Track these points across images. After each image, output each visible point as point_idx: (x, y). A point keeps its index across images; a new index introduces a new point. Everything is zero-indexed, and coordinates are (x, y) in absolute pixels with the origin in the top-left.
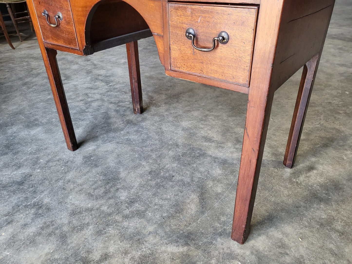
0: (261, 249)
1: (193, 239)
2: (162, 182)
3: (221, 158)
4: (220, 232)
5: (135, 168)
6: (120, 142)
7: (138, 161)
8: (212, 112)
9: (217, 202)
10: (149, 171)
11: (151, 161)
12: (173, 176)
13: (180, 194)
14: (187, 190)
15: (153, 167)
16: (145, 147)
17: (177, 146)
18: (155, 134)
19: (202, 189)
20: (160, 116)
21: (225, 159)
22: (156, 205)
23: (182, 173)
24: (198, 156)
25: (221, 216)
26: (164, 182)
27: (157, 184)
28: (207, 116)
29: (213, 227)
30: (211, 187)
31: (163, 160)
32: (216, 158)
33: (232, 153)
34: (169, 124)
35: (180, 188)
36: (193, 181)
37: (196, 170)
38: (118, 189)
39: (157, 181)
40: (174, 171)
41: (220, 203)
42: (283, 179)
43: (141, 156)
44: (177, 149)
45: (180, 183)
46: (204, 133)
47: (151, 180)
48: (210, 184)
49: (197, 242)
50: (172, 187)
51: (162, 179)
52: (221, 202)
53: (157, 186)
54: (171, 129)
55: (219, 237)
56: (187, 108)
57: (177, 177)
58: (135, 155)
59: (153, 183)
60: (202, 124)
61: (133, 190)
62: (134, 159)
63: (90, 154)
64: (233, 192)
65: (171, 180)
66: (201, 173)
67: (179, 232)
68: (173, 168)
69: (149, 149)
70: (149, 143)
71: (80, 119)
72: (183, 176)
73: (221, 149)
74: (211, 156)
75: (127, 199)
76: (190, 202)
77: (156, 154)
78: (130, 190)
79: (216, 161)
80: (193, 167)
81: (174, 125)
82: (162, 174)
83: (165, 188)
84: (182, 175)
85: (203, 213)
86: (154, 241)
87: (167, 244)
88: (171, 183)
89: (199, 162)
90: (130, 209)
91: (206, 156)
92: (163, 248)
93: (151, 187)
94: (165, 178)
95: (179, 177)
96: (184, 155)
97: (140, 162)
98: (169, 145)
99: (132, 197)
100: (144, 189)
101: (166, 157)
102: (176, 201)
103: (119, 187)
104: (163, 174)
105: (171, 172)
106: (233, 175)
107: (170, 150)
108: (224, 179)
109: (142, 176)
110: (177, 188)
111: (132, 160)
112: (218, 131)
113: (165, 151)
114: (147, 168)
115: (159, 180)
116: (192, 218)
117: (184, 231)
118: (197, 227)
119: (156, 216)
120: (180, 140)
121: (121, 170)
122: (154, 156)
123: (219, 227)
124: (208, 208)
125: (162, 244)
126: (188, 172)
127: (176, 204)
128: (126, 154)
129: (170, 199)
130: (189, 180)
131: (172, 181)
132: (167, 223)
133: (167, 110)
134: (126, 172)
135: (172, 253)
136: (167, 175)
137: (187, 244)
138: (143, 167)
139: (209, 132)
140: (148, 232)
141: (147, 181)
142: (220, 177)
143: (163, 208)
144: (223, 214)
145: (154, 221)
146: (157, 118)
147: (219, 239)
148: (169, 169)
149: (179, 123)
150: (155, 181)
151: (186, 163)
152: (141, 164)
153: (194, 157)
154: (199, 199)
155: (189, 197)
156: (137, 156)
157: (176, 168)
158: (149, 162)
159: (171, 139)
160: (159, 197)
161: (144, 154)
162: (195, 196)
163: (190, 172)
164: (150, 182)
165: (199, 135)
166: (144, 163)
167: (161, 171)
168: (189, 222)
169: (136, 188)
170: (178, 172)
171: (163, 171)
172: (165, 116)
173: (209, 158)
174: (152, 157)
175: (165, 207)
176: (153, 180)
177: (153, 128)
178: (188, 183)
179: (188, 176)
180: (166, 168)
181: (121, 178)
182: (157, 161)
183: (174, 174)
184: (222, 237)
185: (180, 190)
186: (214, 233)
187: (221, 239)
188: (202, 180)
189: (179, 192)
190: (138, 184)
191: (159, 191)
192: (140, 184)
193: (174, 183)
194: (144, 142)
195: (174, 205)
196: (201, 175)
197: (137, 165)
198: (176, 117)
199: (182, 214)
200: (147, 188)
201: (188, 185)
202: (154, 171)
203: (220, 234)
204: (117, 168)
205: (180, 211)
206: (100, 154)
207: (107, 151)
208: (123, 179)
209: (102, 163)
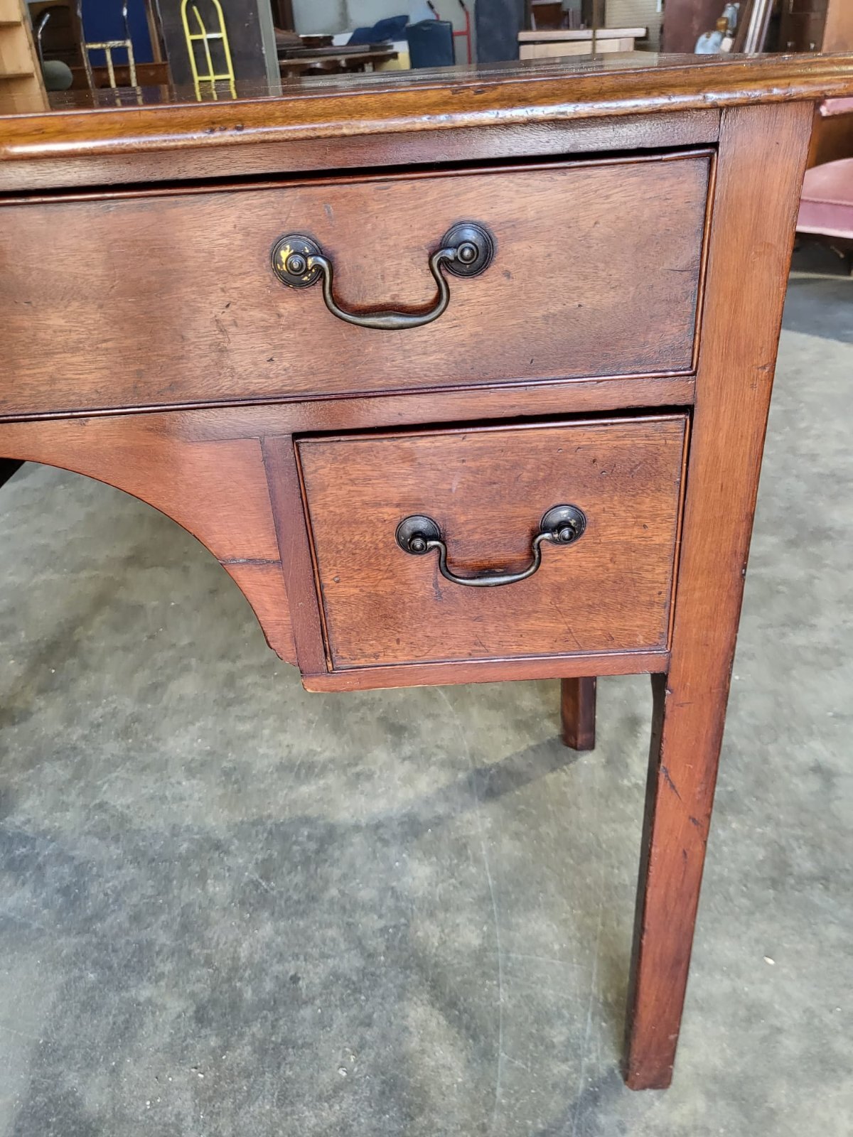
0: (718, 1062)
2: (273, 1027)
3: (391, 819)
4: (586, 1090)
5: (124, 1033)
7: (113, 999)
8: (239, 657)
9: (498, 986)
10: (190, 1013)
11: (167, 967)
12: (295, 979)
13: (369, 1035)
14: (381, 1004)
15: (198, 987)
16: (99, 916)
17: (218, 846)
18: (96, 841)
19: (421, 967)
20: (59, 754)
21: (405, 815)
23: (315, 946)
24: (318, 852)
25: (547, 1028)
26: (281, 1022)
27: (261, 1050)
28: (230, 680)
29: (555, 1086)
30: (443, 943)
31: (208, 934)
32: (378, 826)
33: (408, 781)
34: (120, 772)
35: (354, 1011)
36: (370, 956)
37: (348, 907)
39: (253, 1035)
40: (281, 958)
41: (508, 982)
42: (601, 795)
43: (110, 968)
44: (228, 861)
45: (337, 989)
46: (271, 752)
47: (226, 1047)
48: (428, 932)
50: (322, 1023)
51: (265, 1018)
52: (509, 977)
53: (267, 1059)
54: (144, 791)
55: (596, 1110)
56: (142, 678)
57: (313, 975)
58: (81, 978)
59: (243, 1054)
60: (240, 719)
62: (93, 997)
64: (514, 921)
65: (298, 1001)
66: (373, 908)
68: (268, 946)
69: (122, 917)
70: (101, 896)
72: (328, 957)
73: (367, 786)
74: (357, 828)
76: (422, 1040)
77: (166, 926)
79: (386, 837)
80: (332, 902)
81: (144, 769)
82: (248, 994)
83: (303, 1046)
84: (324, 956)
85: (487, 1055)
88: (306, 1012)
89: (336, 873)
91: (343, 836)
93: (249, 1076)
94: (273, 1004)
95: (319, 970)
96: (267, 869)
97: (124, 994)
98: (185, 860)
100: (228, 1103)
101: (213, 914)
102: (377, 1069)
104: (250, 992)
105: (276, 968)
106: (467, 858)
107: (202, 878)
108: (455, 887)
109: (177, 1054)
110: (340, 1018)
111: (85, 1006)
112: (310, 722)
113: (188, 894)
114: (175, 1004)
115: (256, 1028)
116: (474, 1101)
118: (511, 1123)
120: (210, 821)
121: (72, 1080)
122: (164, 939)
123: (569, 1074)
124: (491, 1027)
126: (331, 933)
127: (383, 1082)
129: (351, 1081)
130: (358, 962)
131: (305, 1003)
133: (71, 719)
134: (100, 1078)
136: (269, 985)
138: (153, 1013)
139: (286, 738)
141: (215, 1059)
142: (439, 889)
143: (355, 1128)
144: (545, 1018)
146: (54, 771)
147: (602, 1119)
148: (257, 958)
149: (156, 750)
150: (246, 1039)
151: (299, 902)
152: (139, 1004)
153: (306, 862)
154: (441, 1009)
155: (406, 1029)
156: (92, 976)
157: (279, 939)
158: (162, 975)
159: (175, 831)
160: (307, 1098)
161: (114, 951)
162: (420, 1010)
163: (339, 927)
164: (228, 1058)
165: (259, 766)
166: (145, 992)
167: (238, 984)
168: (475, 1125)
169: (196, 1121)
170: (297, 950)
171: (241, 979)
172: (82, 745)
173: (357, 839)
174: (157, 948)
175: (360, 1124)
176: (233, 1039)
177: (68, 820)
178: (363, 973)
179: (343, 946)
180: (243, 960)
181: (101, 1120)
182: (189, 953)
183: (291, 968)
184: (602, 1103)
185: (355, 1018)
186: (574, 1107)
187: (606, 1113)
188: (395, 934)
189: (361, 1029)
190: (188, 1095)
191: (289, 1073)
192: (197, 1093)
193: (318, 1002)
194: (77, 897)
195: (383, 1093)
196: (380, 916)
197: (122, 1018)
198: (125, 733)
199: (432, 1110)
200: (239, 1090)
201: (367, 983)
202: (209, 1001)
203: (593, 1098)
204: (47, 1082)
205: (419, 1100)
208: (109, 1117)
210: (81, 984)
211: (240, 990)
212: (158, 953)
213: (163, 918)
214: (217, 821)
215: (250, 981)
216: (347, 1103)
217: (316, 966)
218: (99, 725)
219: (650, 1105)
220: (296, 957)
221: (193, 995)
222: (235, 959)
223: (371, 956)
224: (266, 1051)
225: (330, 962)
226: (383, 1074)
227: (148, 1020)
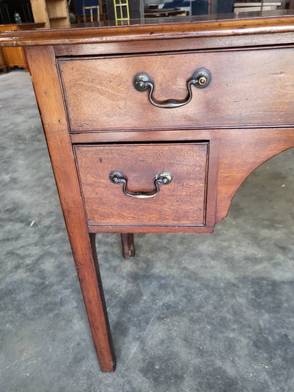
6: (162, 316)
7: (220, 336)
10: (252, 343)
12: (286, 335)
15: (250, 335)
17: (234, 285)
18: (188, 280)
20: (161, 249)
23: (288, 324)
26: (288, 351)
40: (277, 328)
47: (271, 358)
51: (281, 348)
60: (222, 241)
63: (144, 360)
69: (211, 307)
71: (55, 304)
73: (279, 267)
74: (284, 283)
77: (228, 312)
82: (270, 339)
91: (279, 285)
96: (257, 295)
97: (224, 335)
107: (233, 296)
111: (211, 337)
113: (231, 301)
115: (279, 352)
121: (219, 363)
122: (229, 316)
128: (193, 332)
134: (229, 363)
136: (277, 336)
139: (242, 249)
141: (269, 362)
146: (162, 255)
148: (267, 326)
149: (196, 249)
150: (278, 356)
151: (273, 308)
152: (231, 339)
153: (269, 293)
156: (209, 327)
157: (273, 321)
158: (234, 330)
159: (216, 279)
161: (213, 319)
164: (274, 361)
165: (236, 258)
166: (232, 335)
169: (273, 383)
170: (281, 325)
172: (167, 246)
173: (286, 286)
174: (228, 320)
176: (273, 355)
177: (175, 272)
180: (263, 327)
181: (236, 378)
183: (283, 331)
190: (265, 373)
192: (268, 373)
194: (190, 299)
197: (227, 343)
198: (181, 242)
204: (210, 363)
206: (160, 352)
207: (162, 342)
208: (239, 378)
209: (180, 365)
210: (206, 329)
211: (267, 337)
212: (230, 321)
213: (225, 309)
214: (230, 276)
215: (269, 335)
217: (291, 331)
218: (171, 240)
221: (249, 337)
227: (236, 344)
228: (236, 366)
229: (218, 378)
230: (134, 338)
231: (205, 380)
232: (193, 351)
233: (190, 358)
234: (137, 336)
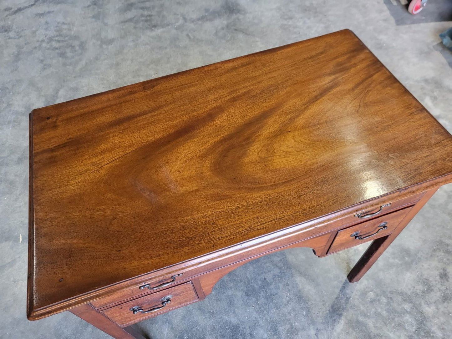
1: (339, 308)
2: (266, 292)
4: (342, 286)
5: (231, 303)
7: (223, 296)
10: (244, 294)
11: (231, 285)
12: (265, 279)
13: (290, 287)
14: (289, 279)
15: (242, 288)
19: (294, 267)
22: (290, 313)
23: (266, 269)
25: (328, 274)
26: (267, 290)
29: (335, 287)
30: (296, 260)
35: (283, 283)
38: (251, 335)
39: (262, 295)
40: (259, 275)
43: (217, 289)
45: (277, 279)
47: (258, 300)
48: (292, 258)
49: (341, 307)
50: (277, 288)
51: (263, 290)
53: (269, 300)
55: (346, 290)
57: (269, 277)
59: (262, 300)
61: (261, 322)
62: (217, 297)
63: (175, 336)
65: (268, 284)
67: (327, 313)
68: (254, 272)
72: (270, 271)
75: (269, 333)
76: (302, 285)
78: (259, 325)
82: (256, 286)
83: (275, 294)
85: (318, 284)
86: (326, 337)
87: (333, 329)
88: (272, 286)
90: (282, 336)
92: (335, 334)
93: (267, 305)
94: (263, 286)
95: (270, 275)
97: (224, 294)
99: (269, 328)
100: (265, 312)
102: (295, 295)
103: (248, 332)
105: (259, 278)
110: (281, 285)
111: (217, 300)
114: (239, 294)
115: (262, 293)
116: (319, 296)
117: (328, 309)
118: (329, 298)
119: (302, 320)
121: (225, 318)
123: (337, 283)
124: (316, 278)
125: (331, 332)
126: (268, 265)
127: (298, 297)
129: (290, 299)
130: (278, 271)
131: (271, 284)
132: (313, 317)
134: (232, 315)
135: (342, 330)
136: (260, 282)
137: (340, 315)
140: (315, 336)
141: (257, 303)
143: (296, 309)
144: (327, 272)
145: (307, 325)
147: (347, 291)
148: (253, 276)
150: (261, 297)
152: (230, 296)
154: (303, 277)
155: (297, 284)
157: (256, 270)
158: (231, 287)
160: (283, 306)
162: (298, 278)
163: (269, 262)
164: (259, 302)
166: (230, 293)
167: (252, 284)
168: (322, 300)
169: (260, 318)
170: (262, 271)
171: (252, 283)
174: (226, 281)
175: (297, 308)
176: (258, 297)
178: (280, 273)
179: (272, 267)
180: (250, 278)
181: (238, 324)
182: (235, 280)
183: (262, 276)
184: (346, 288)
185: (284, 284)
186: (341, 291)
187: (348, 290)
188: (284, 260)
189: (287, 287)
190: (255, 313)
191: (275, 302)
192: (257, 312)
193: (273, 283)
195: (299, 300)
196: (278, 257)
197: (228, 300)
199: (311, 300)
200: (266, 308)
201: (283, 275)
202: (247, 290)
203: (344, 287)
204: (220, 320)
205: (307, 299)
206: (185, 326)
207: (184, 317)
208: (239, 323)
209: (201, 330)
211: (253, 286)
215: (254, 283)
216: (292, 305)
217: (268, 274)
219: (356, 286)
220: (262, 273)
221: (242, 290)
222: (247, 278)
223: (281, 268)
224: (267, 298)
225: (271, 272)
226: (297, 295)
227: (235, 299)
228: (237, 315)
229: (227, 329)
230: (163, 322)
231: (219, 333)
232: (207, 316)
233: (206, 322)
234: (165, 320)
